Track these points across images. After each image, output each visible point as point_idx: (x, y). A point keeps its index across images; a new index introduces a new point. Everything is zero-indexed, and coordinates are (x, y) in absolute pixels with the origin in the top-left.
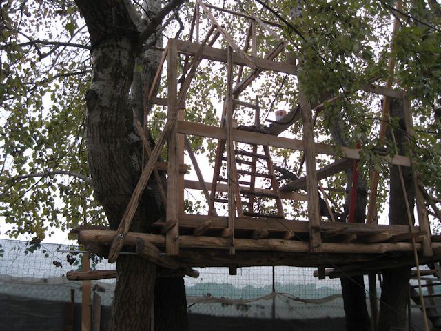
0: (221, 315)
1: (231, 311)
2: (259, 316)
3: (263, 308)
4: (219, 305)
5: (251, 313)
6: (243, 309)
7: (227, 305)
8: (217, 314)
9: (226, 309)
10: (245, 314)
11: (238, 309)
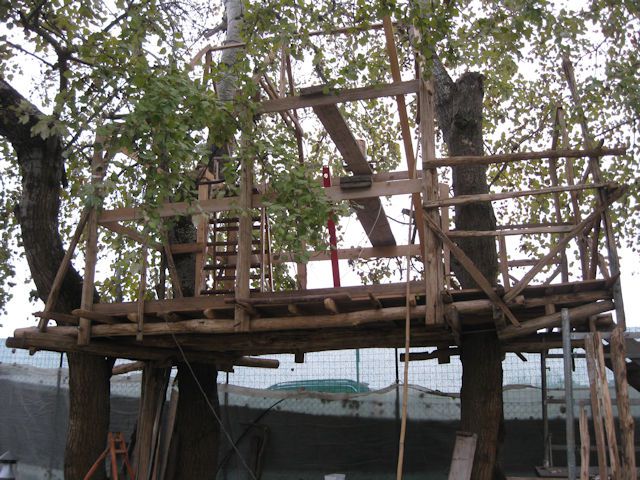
0: (320, 413)
1: (335, 409)
2: (377, 415)
3: (380, 404)
4: (317, 401)
5: (365, 412)
6: (351, 407)
7: (329, 401)
8: (315, 413)
9: (327, 405)
10: (354, 412)
11: (344, 406)
